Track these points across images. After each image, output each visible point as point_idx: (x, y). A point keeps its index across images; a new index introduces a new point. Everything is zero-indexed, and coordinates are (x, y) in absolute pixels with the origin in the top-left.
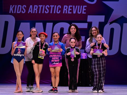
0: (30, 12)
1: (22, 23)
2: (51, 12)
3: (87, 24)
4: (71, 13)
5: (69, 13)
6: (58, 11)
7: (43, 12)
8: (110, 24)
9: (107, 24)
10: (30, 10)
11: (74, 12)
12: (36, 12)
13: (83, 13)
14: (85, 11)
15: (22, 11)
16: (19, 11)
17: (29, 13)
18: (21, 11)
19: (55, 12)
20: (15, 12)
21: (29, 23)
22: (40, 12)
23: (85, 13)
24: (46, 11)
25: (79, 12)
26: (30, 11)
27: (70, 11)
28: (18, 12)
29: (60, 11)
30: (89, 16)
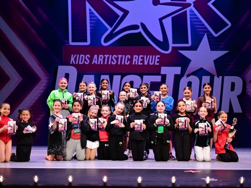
0: (95, 63)
1: (85, 76)
2: (119, 63)
3: (160, 77)
4: (142, 64)
5: (140, 64)
6: (127, 62)
7: (109, 63)
8: (187, 77)
9: (183, 76)
10: (95, 60)
11: (146, 63)
12: (102, 63)
13: (156, 64)
14: (158, 62)
15: (85, 62)
16: (82, 62)
17: (93, 63)
19: (123, 63)
20: (77, 63)
21: (93, 76)
22: (106, 63)
23: (158, 64)
24: (112, 62)
25: (152, 62)
27: (141, 62)
28: (80, 63)
29: (129, 62)
30: (162, 68)
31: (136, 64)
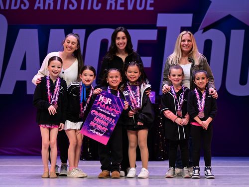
0: (39, 8)
1: (21, 30)
2: (82, 8)
4: (122, 8)
5: (119, 8)
6: (97, 6)
7: (65, 8)
8: (203, 32)
9: (197, 30)
10: (39, 3)
11: (130, 7)
12: (52, 8)
13: (148, 8)
14: (151, 5)
15: (22, 5)
16: (15, 5)
17: (35, 8)
18: (20, 5)
19: (89, 8)
20: (7, 8)
21: (37, 30)
22: (58, 8)
23: (152, 9)
24: (70, 6)
25: (140, 6)
26: (39, 5)
27: (122, 5)
28: (13, 7)
29: (100, 5)
30: (159, 15)
31: (113, 8)
